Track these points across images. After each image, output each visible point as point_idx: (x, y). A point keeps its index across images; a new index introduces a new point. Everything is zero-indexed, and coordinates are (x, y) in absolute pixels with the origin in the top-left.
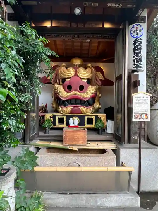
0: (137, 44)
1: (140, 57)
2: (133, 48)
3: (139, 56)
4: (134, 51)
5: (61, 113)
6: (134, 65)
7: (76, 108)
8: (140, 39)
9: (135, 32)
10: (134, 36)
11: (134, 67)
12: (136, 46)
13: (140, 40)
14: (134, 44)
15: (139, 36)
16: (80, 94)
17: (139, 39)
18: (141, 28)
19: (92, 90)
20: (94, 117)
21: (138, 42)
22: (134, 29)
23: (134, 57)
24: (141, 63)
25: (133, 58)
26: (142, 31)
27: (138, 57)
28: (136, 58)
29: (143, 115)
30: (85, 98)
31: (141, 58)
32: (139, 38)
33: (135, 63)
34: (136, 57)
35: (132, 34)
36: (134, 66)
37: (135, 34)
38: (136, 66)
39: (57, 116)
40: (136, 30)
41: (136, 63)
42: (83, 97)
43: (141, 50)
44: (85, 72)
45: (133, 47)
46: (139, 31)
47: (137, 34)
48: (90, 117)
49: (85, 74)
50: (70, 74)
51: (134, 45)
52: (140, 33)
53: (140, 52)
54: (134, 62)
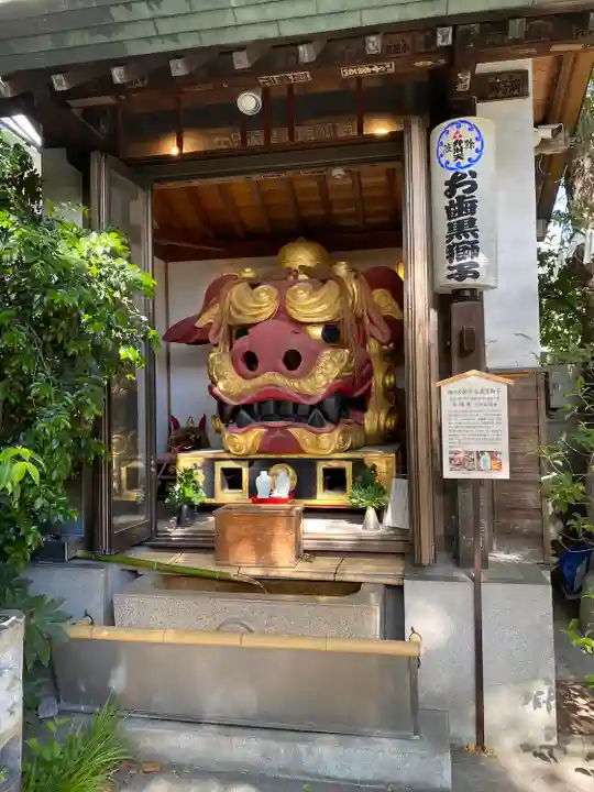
0: (459, 192)
1: (471, 238)
2: (446, 208)
3: (467, 237)
4: (449, 218)
5: (229, 452)
6: (450, 268)
7: (278, 433)
8: (470, 172)
9: (452, 149)
10: (448, 163)
11: (449, 277)
12: (454, 198)
13: (469, 178)
14: (450, 193)
15: (464, 162)
16: (287, 382)
17: (464, 176)
18: (472, 135)
19: (330, 366)
20: (348, 466)
21: (460, 185)
22: (449, 140)
23: (450, 238)
24: (475, 260)
25: (447, 242)
26: (478, 145)
27: (464, 238)
28: (458, 244)
29: (482, 458)
30: (308, 397)
31: (477, 242)
32: (466, 171)
33: (455, 263)
34: (455, 240)
35: (442, 156)
36: (449, 272)
37: (450, 156)
38: (455, 271)
39: (216, 463)
40: (455, 143)
41: (459, 259)
42: (298, 393)
43: (473, 212)
44: (314, 300)
45: (446, 202)
46: (463, 145)
47: (458, 157)
48: (334, 465)
49: (313, 307)
50: (260, 308)
51: (450, 197)
52: (468, 153)
53: (472, 222)
54: (450, 257)
